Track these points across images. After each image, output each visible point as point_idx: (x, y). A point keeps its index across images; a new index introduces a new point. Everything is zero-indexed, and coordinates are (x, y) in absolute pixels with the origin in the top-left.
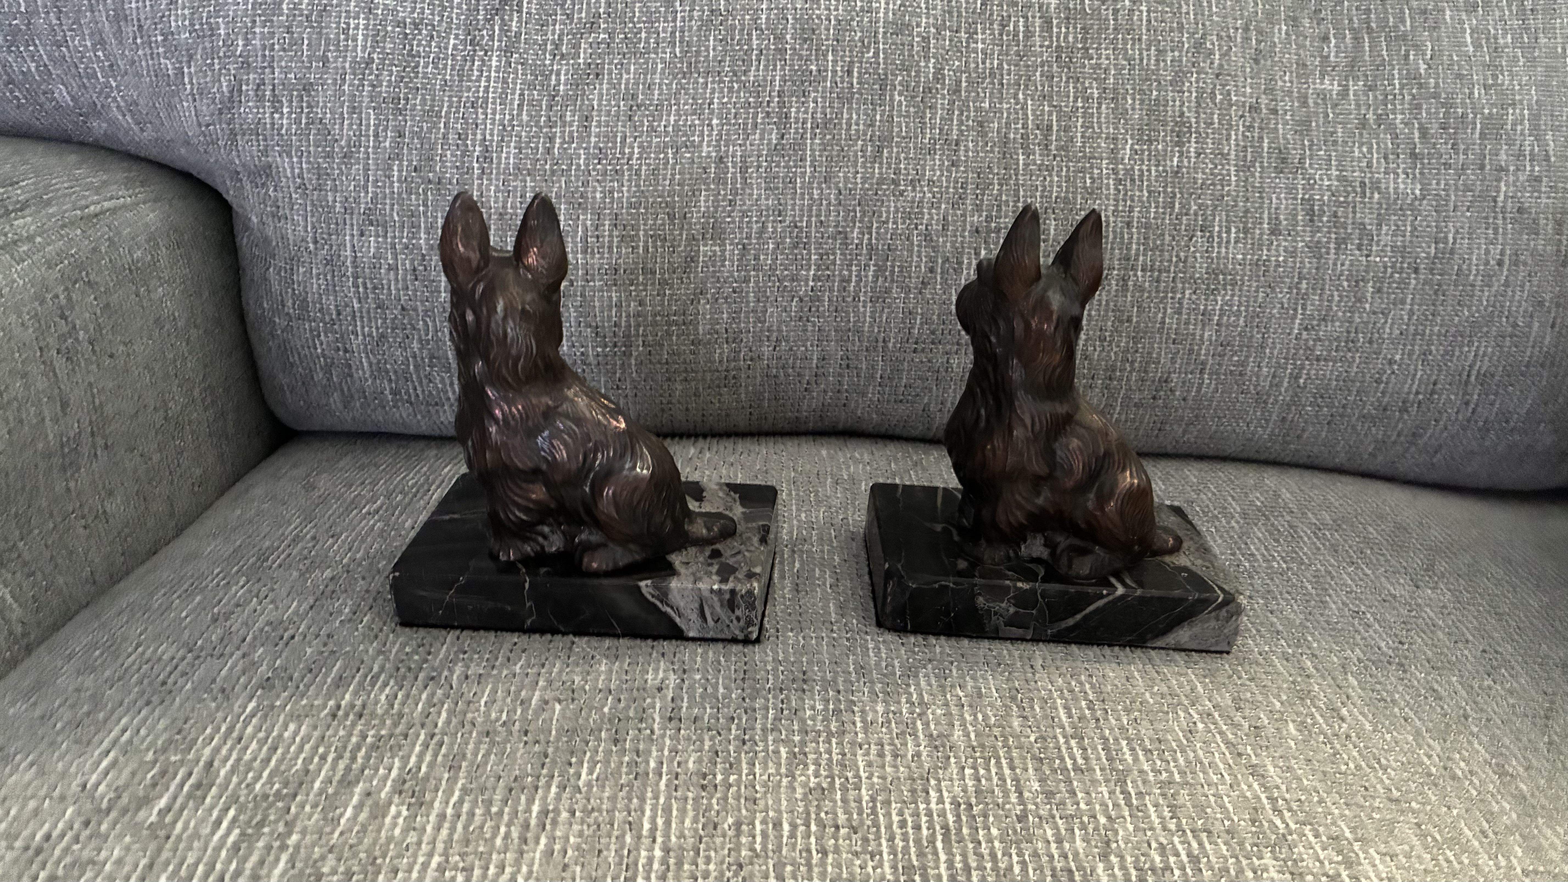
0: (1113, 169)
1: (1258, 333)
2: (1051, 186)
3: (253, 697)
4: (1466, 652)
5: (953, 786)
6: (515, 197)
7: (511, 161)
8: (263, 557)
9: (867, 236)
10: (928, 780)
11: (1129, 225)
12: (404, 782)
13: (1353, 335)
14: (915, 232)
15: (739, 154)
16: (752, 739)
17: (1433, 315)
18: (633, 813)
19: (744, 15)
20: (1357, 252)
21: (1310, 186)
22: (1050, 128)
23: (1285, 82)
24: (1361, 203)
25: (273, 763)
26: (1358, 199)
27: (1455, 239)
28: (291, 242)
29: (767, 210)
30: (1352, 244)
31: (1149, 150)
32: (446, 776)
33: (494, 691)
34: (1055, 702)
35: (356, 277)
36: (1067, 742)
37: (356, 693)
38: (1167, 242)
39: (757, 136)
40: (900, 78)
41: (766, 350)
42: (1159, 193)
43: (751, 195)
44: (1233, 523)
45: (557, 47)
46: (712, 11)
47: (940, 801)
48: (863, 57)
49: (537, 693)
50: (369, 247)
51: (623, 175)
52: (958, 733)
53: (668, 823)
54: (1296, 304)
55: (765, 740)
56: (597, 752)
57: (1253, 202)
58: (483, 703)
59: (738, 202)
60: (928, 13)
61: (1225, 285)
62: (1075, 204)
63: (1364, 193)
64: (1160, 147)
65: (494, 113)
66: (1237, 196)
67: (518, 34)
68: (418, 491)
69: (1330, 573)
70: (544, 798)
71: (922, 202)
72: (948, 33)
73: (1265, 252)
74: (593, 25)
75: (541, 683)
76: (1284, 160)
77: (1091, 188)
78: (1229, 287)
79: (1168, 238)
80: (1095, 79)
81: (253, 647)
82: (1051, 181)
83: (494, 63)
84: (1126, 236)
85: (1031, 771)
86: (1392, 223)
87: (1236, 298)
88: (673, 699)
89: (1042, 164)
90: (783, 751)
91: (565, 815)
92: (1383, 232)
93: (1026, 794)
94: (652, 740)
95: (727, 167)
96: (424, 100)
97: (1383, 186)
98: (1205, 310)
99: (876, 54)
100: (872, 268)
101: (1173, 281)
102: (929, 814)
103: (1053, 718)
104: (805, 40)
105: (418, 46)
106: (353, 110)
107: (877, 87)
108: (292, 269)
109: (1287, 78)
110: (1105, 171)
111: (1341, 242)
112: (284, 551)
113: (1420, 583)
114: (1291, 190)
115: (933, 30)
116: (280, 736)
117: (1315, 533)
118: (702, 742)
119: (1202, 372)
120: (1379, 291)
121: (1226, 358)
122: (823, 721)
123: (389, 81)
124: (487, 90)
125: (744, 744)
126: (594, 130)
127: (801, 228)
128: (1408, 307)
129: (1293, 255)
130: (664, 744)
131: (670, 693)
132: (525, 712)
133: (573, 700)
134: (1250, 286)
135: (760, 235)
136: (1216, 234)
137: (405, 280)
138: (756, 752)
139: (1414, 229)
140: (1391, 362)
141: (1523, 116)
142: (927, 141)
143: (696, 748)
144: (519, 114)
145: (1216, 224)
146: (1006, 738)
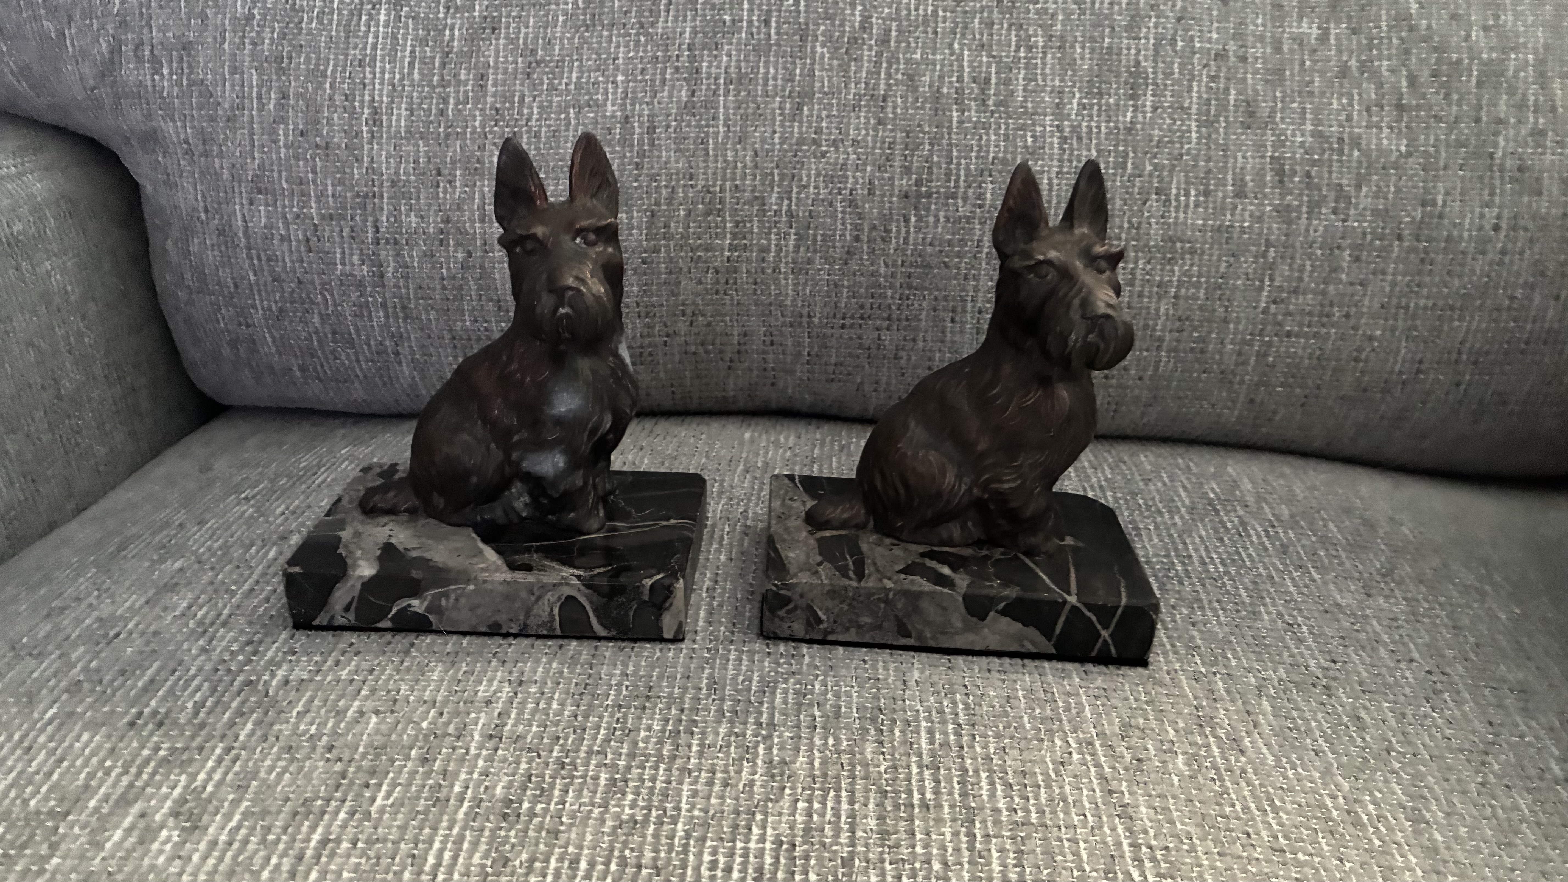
0: (1058, 126)
1: (1220, 306)
2: (988, 146)
3: (56, 702)
4: (1408, 672)
5: (780, 822)
6: (408, 162)
7: (403, 123)
8: (123, 546)
10: (754, 813)
12: (186, 801)
13: (1327, 309)
14: (839, 197)
15: (646, 113)
16: (573, 764)
17: (1418, 286)
18: (420, 846)
20: (1333, 217)
21: (1279, 144)
22: (987, 81)
23: (1256, 25)
24: (1338, 161)
25: (55, 777)
26: (1335, 157)
27: (1445, 202)
28: (185, 213)
29: (677, 174)
30: (1327, 207)
31: (1099, 104)
32: (231, 797)
33: (311, 700)
34: (919, 726)
35: (249, 248)
36: (921, 773)
37: (163, 700)
38: (1117, 206)
39: (666, 94)
40: (822, 28)
41: (682, 326)
43: (660, 157)
47: (762, 839)
49: (357, 703)
50: (259, 216)
52: (802, 759)
53: (455, 858)
54: (1263, 274)
55: (587, 764)
56: (401, 772)
57: (1217, 162)
58: (294, 714)
61: (1183, 253)
63: (1341, 152)
64: (1111, 101)
65: (383, 72)
66: (1198, 155)
69: (1273, 578)
70: (329, 826)
71: (845, 164)
73: (1229, 217)
75: (363, 693)
76: (1252, 114)
77: (1034, 147)
79: (1118, 203)
80: (1040, 26)
81: (75, 646)
82: (988, 140)
83: (382, 18)
85: (871, 806)
86: (1373, 183)
87: (1196, 268)
88: (500, 713)
89: (978, 122)
90: (604, 777)
91: (345, 845)
92: (1363, 194)
93: (860, 834)
94: (464, 760)
95: (633, 128)
96: (308, 59)
97: (1364, 142)
98: (1161, 281)
100: (793, 237)
102: (745, 855)
103: (912, 744)
106: (234, 71)
107: (797, 37)
108: (187, 240)
109: (1259, 21)
110: (1048, 129)
111: (1314, 207)
112: (144, 541)
114: (1259, 147)
116: (71, 746)
117: (1266, 532)
118: (518, 763)
119: (1159, 348)
120: (1358, 259)
121: (1185, 334)
122: (656, 743)
123: (272, 39)
124: (375, 47)
125: (563, 768)
126: (491, 89)
127: (714, 193)
128: (1390, 278)
129: (1260, 219)
130: (476, 766)
131: (498, 707)
132: (337, 725)
133: (392, 712)
134: (1211, 255)
135: (670, 200)
136: (1173, 197)
137: (299, 251)
138: (573, 777)
139: (1398, 190)
140: (1371, 338)
141: (1527, 61)
142: (851, 97)
143: (510, 771)
144: (410, 73)
145: (1174, 186)
146: (854, 766)
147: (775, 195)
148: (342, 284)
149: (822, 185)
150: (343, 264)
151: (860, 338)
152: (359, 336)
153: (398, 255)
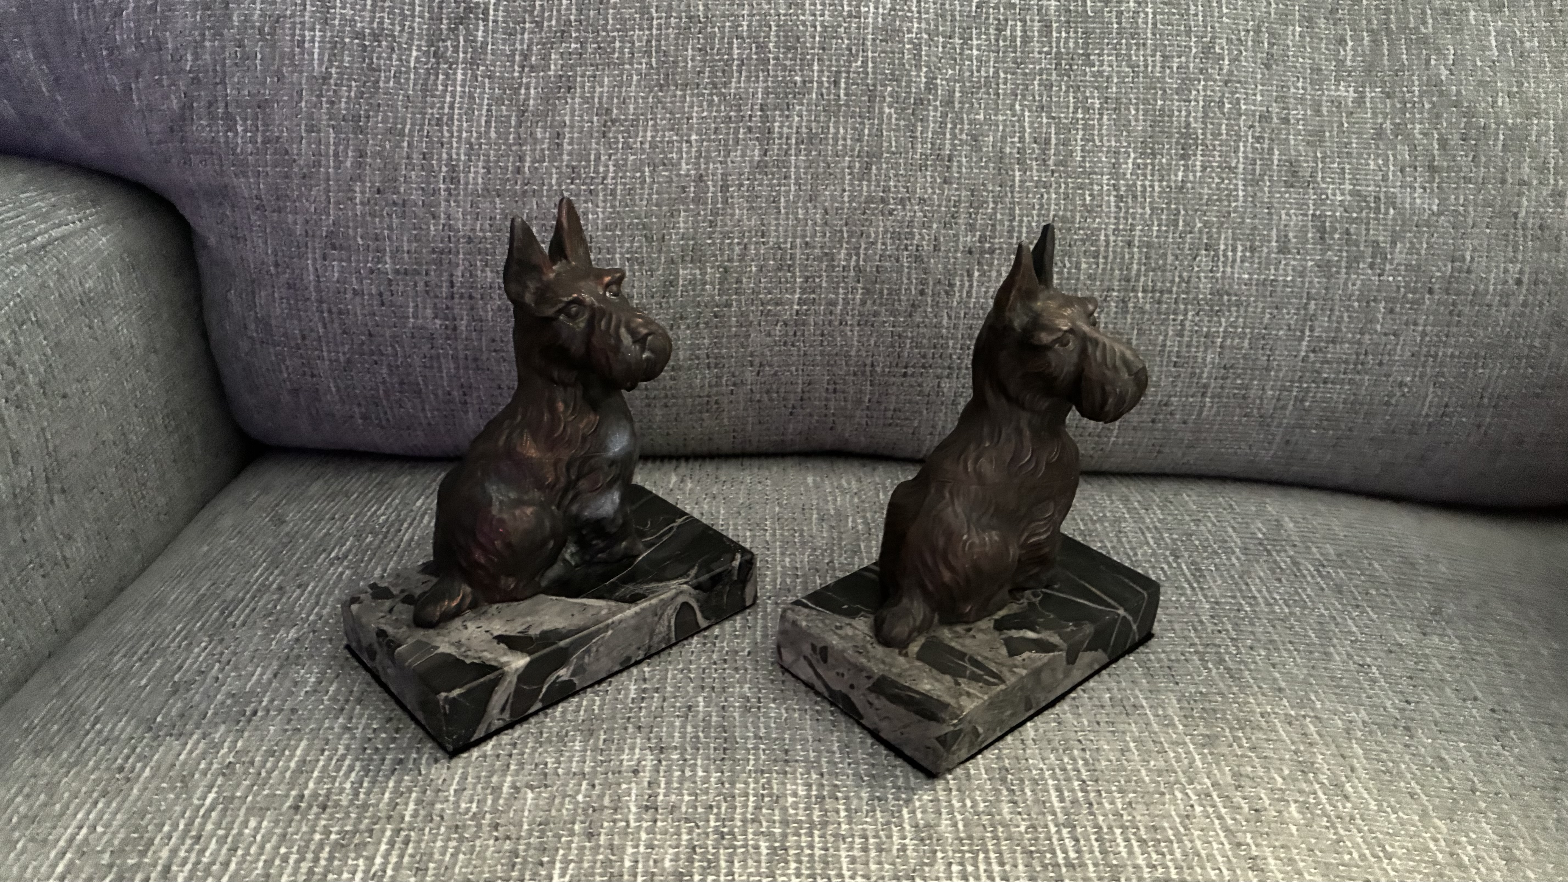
0: (1114, 185)
1: (1263, 355)
2: (1049, 204)
3: (212, 787)
4: (1474, 711)
6: (484, 219)
7: (480, 181)
8: (227, 610)
9: (854, 258)
11: (1130, 244)
13: (1362, 357)
14: (905, 253)
15: (720, 171)
16: (731, 833)
17: (1447, 336)
19: (724, 22)
20: (1370, 271)
21: (1321, 202)
22: (1047, 141)
23: (1297, 88)
24: (1375, 219)
25: (233, 866)
26: (1372, 215)
27: (1472, 258)
28: (252, 266)
29: (750, 232)
30: (1364, 263)
31: (1153, 164)
33: (464, 777)
34: (1046, 784)
35: (320, 301)
36: (1058, 832)
37: (320, 781)
38: (1169, 261)
39: (739, 153)
40: (889, 89)
41: (749, 375)
42: (1162, 209)
43: (733, 215)
44: (1234, 561)
45: (526, 57)
46: (690, 18)
48: (850, 66)
49: (509, 779)
50: (333, 271)
51: (597, 196)
52: (945, 823)
54: (1304, 325)
55: (745, 833)
56: (570, 849)
57: (1261, 218)
58: (452, 792)
59: (719, 223)
60: (920, 18)
61: (1229, 306)
62: (1073, 222)
63: (1377, 210)
64: (1164, 161)
65: (460, 131)
66: (1245, 213)
67: (485, 44)
68: (387, 532)
69: (1334, 618)
71: (912, 221)
72: (941, 40)
73: (1273, 272)
74: (563, 35)
75: (512, 767)
76: (1295, 174)
77: (1091, 205)
78: (1234, 309)
79: (1170, 258)
80: (1096, 88)
81: (214, 724)
82: (1049, 199)
83: (460, 77)
84: (1127, 256)
85: (1021, 867)
86: (1407, 241)
87: (1241, 320)
88: (649, 783)
89: (1040, 181)
90: (763, 845)
92: (1397, 250)
94: (627, 834)
95: (707, 186)
96: (385, 117)
97: (1399, 201)
98: (1208, 332)
99: (865, 63)
100: (860, 291)
101: (1176, 302)
103: (1044, 802)
104: (789, 49)
105: (378, 58)
106: (310, 129)
107: (866, 98)
108: (253, 292)
109: (1300, 84)
110: (1106, 188)
111: (1353, 261)
112: (247, 606)
113: (1428, 630)
114: (1301, 205)
115: (925, 36)
116: (240, 834)
117: (1318, 571)
118: (679, 834)
119: (1204, 395)
120: (1392, 311)
121: (1229, 381)
122: (806, 809)
123: (349, 97)
124: (452, 107)
125: (723, 838)
126: (567, 147)
127: (785, 250)
128: (1420, 328)
129: (1302, 274)
130: (639, 839)
131: (646, 776)
132: (495, 801)
133: (546, 786)
134: (1256, 307)
135: (742, 257)
136: (1221, 253)
137: (371, 305)
138: (735, 848)
139: (1430, 246)
140: (1401, 384)
141: (1548, 126)
142: (918, 156)
143: (674, 843)
144: (487, 132)
145: (1222, 242)
146: (995, 827)
147: (843, 251)
148: (413, 337)
149: (889, 241)
150: (415, 317)
151: (920, 385)
152: (426, 385)
153: (472, 309)
